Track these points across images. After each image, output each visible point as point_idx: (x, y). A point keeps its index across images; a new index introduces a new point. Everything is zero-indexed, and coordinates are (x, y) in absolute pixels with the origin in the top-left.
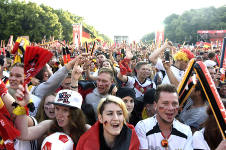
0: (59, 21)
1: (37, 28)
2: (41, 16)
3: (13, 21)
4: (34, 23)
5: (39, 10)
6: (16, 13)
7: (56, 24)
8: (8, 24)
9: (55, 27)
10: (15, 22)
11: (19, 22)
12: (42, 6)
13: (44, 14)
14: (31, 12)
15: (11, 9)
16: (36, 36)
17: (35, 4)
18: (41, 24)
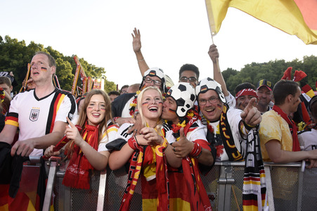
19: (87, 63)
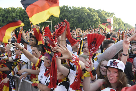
0: (98, 17)
1: (86, 21)
2: (88, 14)
3: (73, 19)
4: (84, 19)
5: (87, 11)
6: (75, 14)
7: (97, 19)
8: (71, 20)
9: (96, 21)
10: (74, 19)
11: (76, 19)
12: (89, 9)
13: (90, 13)
14: (83, 12)
15: (72, 12)
16: (85, 26)
17: (85, 8)
18: (88, 19)
19: (105, 12)
